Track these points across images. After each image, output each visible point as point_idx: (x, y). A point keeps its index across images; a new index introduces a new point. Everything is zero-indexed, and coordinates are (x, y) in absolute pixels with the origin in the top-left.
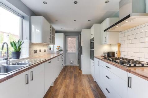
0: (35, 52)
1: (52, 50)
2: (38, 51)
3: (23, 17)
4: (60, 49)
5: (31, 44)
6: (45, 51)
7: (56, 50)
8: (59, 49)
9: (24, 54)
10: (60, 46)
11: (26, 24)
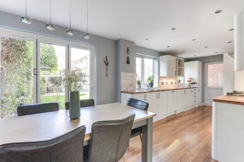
0: (163, 83)
1: (181, 82)
2: (165, 83)
3: (154, 59)
4: (193, 81)
5: (160, 78)
6: (172, 83)
7: (187, 83)
8: (190, 81)
9: (156, 85)
10: (193, 77)
11: (156, 63)
